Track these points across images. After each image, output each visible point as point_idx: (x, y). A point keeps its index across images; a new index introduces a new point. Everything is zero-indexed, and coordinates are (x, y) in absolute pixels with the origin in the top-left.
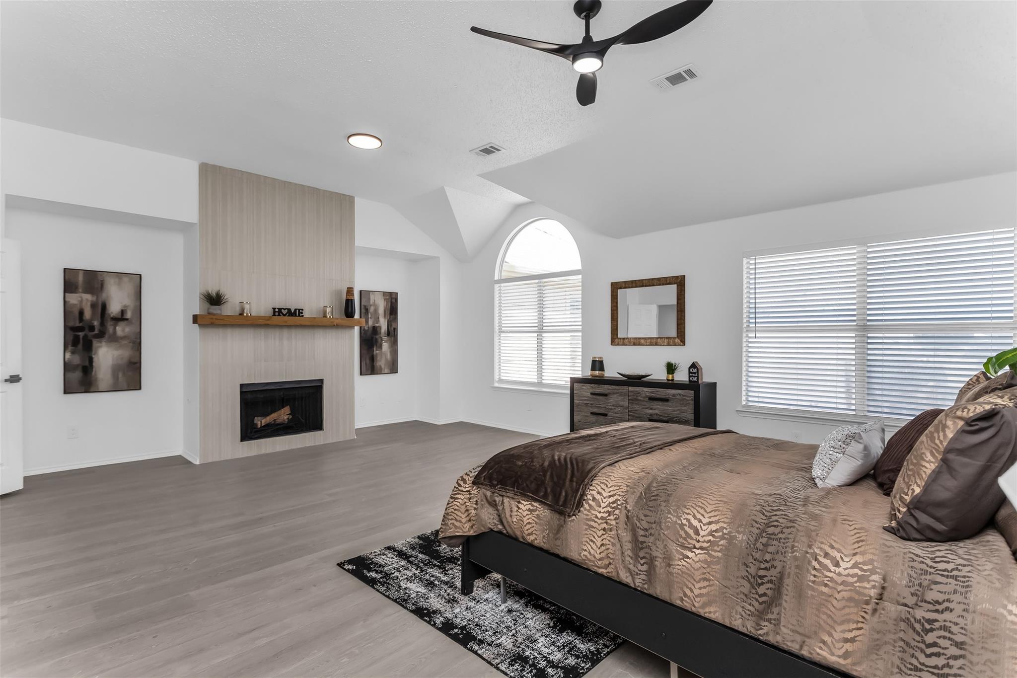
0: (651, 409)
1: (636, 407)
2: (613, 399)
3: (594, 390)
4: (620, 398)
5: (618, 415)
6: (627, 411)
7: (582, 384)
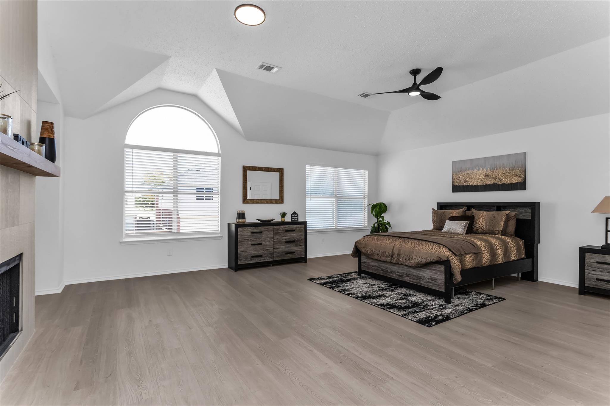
0: (286, 236)
1: (278, 237)
2: (265, 234)
3: (252, 230)
4: (269, 233)
5: (267, 243)
6: (273, 240)
7: (244, 228)
